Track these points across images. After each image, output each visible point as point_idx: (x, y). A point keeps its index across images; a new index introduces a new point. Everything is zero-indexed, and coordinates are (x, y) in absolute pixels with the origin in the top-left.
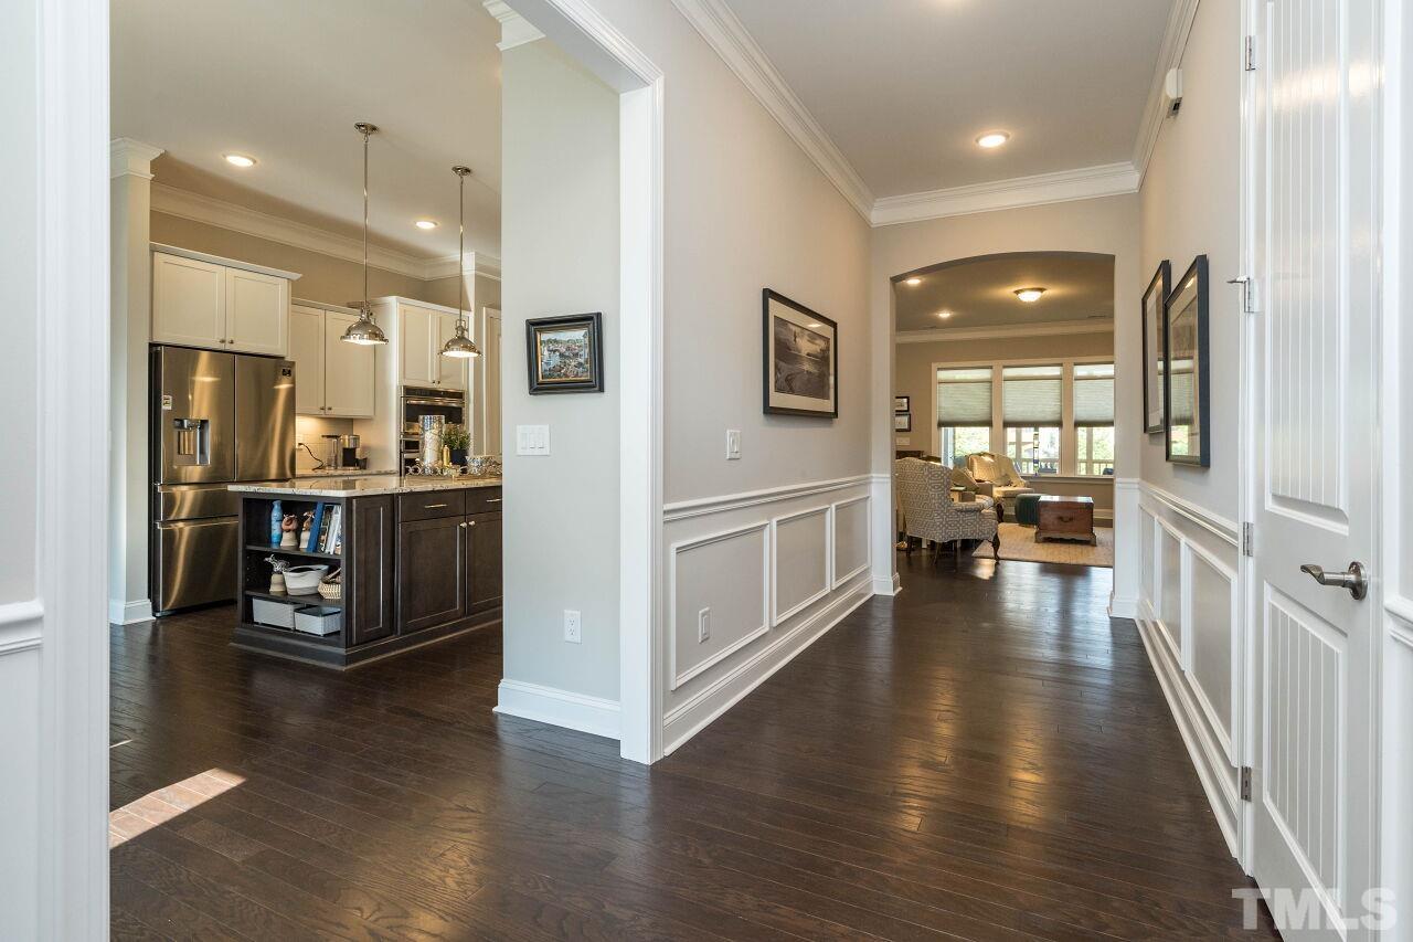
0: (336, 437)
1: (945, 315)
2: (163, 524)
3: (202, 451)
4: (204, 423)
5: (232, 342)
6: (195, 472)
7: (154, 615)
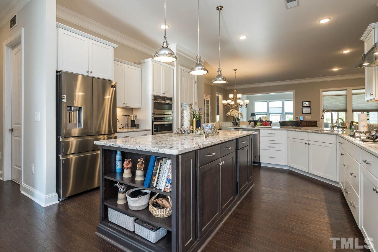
0: (128, 115)
1: (336, 69)
2: (63, 156)
3: (79, 122)
4: (80, 108)
5: (91, 73)
6: (76, 131)
7: (59, 200)
